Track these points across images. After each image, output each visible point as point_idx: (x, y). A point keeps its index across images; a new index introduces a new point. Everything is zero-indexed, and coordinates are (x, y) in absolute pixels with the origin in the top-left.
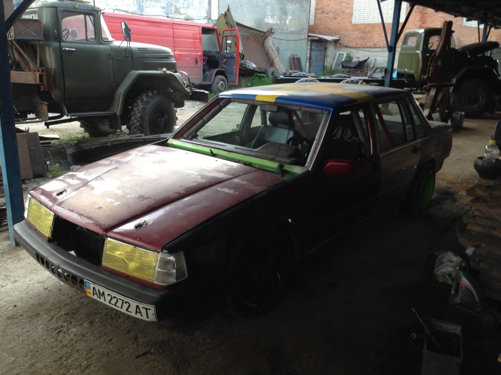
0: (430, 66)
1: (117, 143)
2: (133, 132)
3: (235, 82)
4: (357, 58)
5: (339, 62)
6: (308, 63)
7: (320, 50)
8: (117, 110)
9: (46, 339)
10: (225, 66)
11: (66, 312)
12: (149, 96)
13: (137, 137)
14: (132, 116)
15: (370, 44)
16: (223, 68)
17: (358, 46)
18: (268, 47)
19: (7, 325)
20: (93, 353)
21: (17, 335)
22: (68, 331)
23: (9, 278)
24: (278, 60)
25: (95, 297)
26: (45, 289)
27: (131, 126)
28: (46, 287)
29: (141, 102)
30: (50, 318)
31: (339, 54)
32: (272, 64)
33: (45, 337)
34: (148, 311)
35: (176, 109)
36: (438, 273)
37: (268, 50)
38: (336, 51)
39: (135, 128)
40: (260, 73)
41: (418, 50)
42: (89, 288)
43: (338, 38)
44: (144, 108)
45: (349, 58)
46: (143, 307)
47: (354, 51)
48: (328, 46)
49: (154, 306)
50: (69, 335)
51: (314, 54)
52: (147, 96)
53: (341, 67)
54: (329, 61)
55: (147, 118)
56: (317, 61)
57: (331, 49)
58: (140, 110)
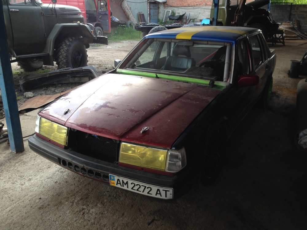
0: (236, 16)
1: (53, 75)
2: (61, 66)
3: (108, 31)
4: (178, 13)
5: (167, 16)
6: (149, 18)
7: (156, 9)
8: (50, 52)
9: (76, 220)
10: (101, 21)
11: (80, 198)
12: (70, 41)
13: (64, 70)
14: (59, 56)
15: (186, 4)
16: (99, 21)
17: (178, 6)
18: (124, 7)
19: (42, 214)
20: (116, 226)
21: (53, 221)
22: (89, 212)
23: (24, 177)
24: (132, 16)
25: (119, 186)
26: (55, 182)
27: (59, 63)
28: (55, 181)
29: (65, 45)
30: (71, 204)
31: (167, 11)
32: (128, 18)
33: (75, 219)
34: (167, 192)
35: (86, 49)
36: (302, 143)
37: (125, 9)
38: (165, 9)
39: (63, 64)
40: (122, 24)
41: (224, 6)
42: (114, 180)
43: (166, 1)
44: (68, 49)
45: (173, 13)
46: (163, 190)
47: (176, 9)
48: (160, 6)
49: (172, 188)
50: (91, 214)
51: (152, 11)
52: (69, 41)
53: (168, 19)
54: (161, 16)
55: (70, 57)
56: (154, 16)
57: (162, 8)
58: (65, 51)
